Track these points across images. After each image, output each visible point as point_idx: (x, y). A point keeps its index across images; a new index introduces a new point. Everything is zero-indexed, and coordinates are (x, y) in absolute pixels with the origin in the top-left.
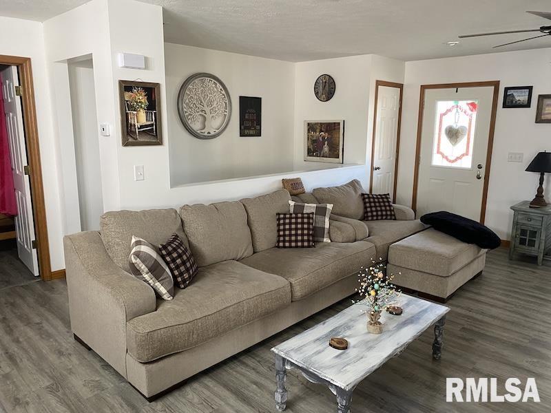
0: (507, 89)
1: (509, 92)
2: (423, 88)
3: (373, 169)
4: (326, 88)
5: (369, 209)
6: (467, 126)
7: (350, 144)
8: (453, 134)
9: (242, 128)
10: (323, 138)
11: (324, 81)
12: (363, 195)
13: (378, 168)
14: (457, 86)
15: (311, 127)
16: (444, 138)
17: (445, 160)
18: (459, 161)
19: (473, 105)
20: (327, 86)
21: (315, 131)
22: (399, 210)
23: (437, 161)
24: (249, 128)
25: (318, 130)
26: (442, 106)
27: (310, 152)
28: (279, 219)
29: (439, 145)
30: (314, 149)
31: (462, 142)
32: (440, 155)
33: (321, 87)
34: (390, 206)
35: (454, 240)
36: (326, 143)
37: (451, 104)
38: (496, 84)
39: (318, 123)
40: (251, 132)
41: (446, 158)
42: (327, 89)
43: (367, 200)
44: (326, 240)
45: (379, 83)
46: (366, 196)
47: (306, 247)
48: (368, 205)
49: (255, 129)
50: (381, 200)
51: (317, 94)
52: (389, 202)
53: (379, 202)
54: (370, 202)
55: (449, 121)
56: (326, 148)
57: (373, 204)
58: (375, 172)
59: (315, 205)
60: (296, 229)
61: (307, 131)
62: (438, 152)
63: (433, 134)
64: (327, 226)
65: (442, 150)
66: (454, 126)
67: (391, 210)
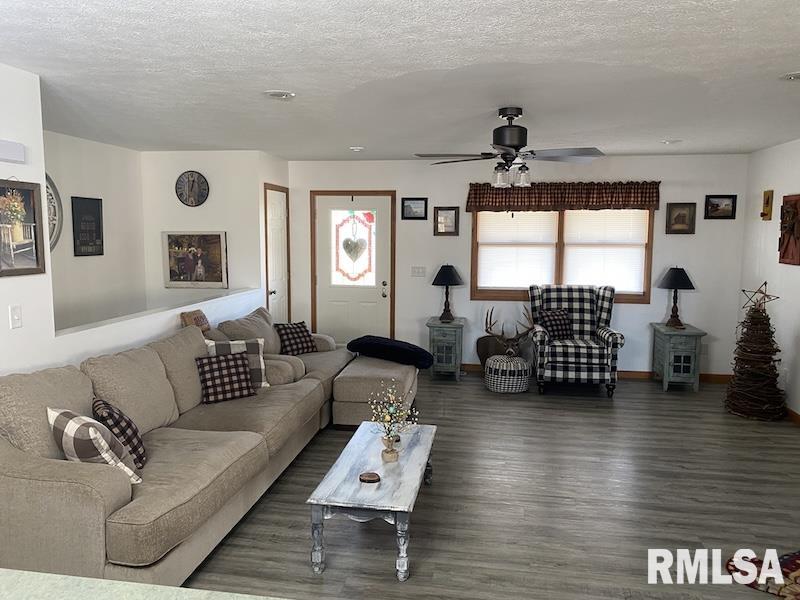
0: (403, 200)
1: (407, 203)
2: (314, 194)
3: (269, 293)
4: (194, 190)
5: (287, 343)
6: (366, 239)
7: (236, 262)
8: (352, 248)
9: (78, 242)
10: (195, 255)
11: (192, 179)
12: (276, 325)
13: (274, 292)
14: (352, 193)
15: (175, 241)
16: (342, 252)
17: (345, 278)
18: (362, 278)
19: (370, 217)
20: (196, 185)
21: (180, 245)
22: (320, 339)
23: (337, 279)
24: (85, 244)
25: (186, 245)
26: (337, 216)
27: (174, 276)
28: (202, 366)
29: (338, 261)
30: (180, 271)
31: (364, 257)
32: (339, 274)
33: (187, 188)
34: (310, 336)
35: (395, 364)
36: (200, 262)
37: (345, 214)
38: (393, 194)
39: (184, 236)
40: (90, 249)
41: (347, 275)
42: (197, 191)
43: (283, 332)
44: (264, 384)
45: (267, 186)
46: (281, 327)
47: (246, 396)
48: (285, 337)
49: (95, 245)
50: (298, 330)
51: (180, 196)
52: (307, 331)
53: (297, 333)
54: (287, 334)
55: (346, 233)
56: (200, 269)
57: (290, 336)
58: (270, 296)
59: (243, 342)
60: (230, 375)
61: (167, 247)
62: (337, 269)
63: (329, 248)
64: (263, 367)
65: (341, 267)
66: (353, 239)
67: (311, 341)
